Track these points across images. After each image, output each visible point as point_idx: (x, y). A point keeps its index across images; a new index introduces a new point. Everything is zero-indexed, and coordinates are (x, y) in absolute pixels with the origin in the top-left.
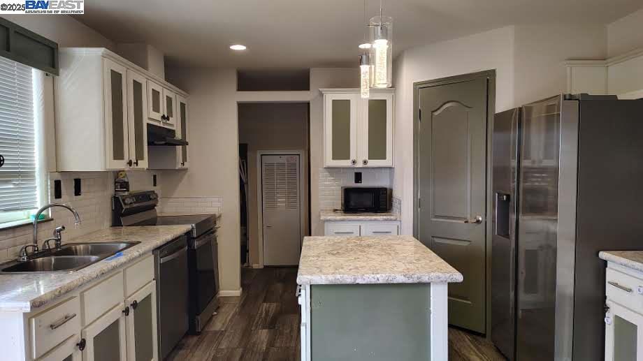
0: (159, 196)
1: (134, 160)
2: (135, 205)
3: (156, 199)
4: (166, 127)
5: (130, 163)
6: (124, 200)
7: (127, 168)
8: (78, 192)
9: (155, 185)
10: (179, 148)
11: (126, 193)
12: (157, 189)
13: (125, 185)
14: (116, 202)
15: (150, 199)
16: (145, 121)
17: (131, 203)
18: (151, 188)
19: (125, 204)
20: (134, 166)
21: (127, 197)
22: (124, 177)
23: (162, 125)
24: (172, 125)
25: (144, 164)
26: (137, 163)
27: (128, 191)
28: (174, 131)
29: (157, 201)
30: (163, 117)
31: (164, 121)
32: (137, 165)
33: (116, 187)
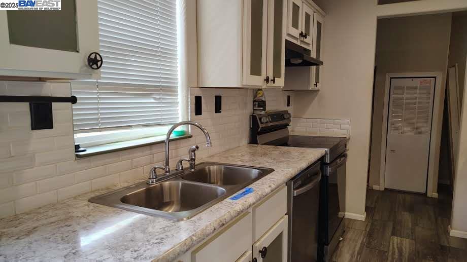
0: (292, 116)
1: (271, 78)
2: (270, 124)
3: (289, 119)
4: (302, 45)
5: (267, 80)
6: (260, 119)
7: (264, 86)
8: (218, 109)
9: (288, 105)
10: (313, 68)
11: (263, 112)
12: (290, 110)
13: (262, 104)
14: (254, 120)
15: (285, 119)
16: (285, 37)
17: (267, 122)
18: (285, 108)
19: (262, 123)
20: (270, 84)
21: (264, 116)
22: (262, 96)
23: (299, 43)
24: (308, 44)
25: (280, 82)
26: (274, 81)
27: (264, 110)
28: (309, 51)
29: (290, 120)
30: (301, 34)
31: (302, 39)
32: (274, 83)
33: (254, 106)
